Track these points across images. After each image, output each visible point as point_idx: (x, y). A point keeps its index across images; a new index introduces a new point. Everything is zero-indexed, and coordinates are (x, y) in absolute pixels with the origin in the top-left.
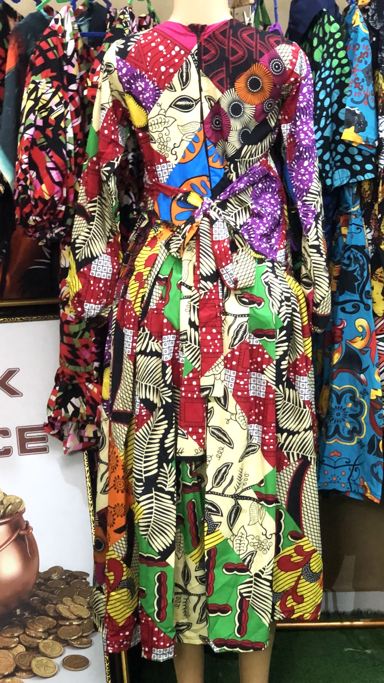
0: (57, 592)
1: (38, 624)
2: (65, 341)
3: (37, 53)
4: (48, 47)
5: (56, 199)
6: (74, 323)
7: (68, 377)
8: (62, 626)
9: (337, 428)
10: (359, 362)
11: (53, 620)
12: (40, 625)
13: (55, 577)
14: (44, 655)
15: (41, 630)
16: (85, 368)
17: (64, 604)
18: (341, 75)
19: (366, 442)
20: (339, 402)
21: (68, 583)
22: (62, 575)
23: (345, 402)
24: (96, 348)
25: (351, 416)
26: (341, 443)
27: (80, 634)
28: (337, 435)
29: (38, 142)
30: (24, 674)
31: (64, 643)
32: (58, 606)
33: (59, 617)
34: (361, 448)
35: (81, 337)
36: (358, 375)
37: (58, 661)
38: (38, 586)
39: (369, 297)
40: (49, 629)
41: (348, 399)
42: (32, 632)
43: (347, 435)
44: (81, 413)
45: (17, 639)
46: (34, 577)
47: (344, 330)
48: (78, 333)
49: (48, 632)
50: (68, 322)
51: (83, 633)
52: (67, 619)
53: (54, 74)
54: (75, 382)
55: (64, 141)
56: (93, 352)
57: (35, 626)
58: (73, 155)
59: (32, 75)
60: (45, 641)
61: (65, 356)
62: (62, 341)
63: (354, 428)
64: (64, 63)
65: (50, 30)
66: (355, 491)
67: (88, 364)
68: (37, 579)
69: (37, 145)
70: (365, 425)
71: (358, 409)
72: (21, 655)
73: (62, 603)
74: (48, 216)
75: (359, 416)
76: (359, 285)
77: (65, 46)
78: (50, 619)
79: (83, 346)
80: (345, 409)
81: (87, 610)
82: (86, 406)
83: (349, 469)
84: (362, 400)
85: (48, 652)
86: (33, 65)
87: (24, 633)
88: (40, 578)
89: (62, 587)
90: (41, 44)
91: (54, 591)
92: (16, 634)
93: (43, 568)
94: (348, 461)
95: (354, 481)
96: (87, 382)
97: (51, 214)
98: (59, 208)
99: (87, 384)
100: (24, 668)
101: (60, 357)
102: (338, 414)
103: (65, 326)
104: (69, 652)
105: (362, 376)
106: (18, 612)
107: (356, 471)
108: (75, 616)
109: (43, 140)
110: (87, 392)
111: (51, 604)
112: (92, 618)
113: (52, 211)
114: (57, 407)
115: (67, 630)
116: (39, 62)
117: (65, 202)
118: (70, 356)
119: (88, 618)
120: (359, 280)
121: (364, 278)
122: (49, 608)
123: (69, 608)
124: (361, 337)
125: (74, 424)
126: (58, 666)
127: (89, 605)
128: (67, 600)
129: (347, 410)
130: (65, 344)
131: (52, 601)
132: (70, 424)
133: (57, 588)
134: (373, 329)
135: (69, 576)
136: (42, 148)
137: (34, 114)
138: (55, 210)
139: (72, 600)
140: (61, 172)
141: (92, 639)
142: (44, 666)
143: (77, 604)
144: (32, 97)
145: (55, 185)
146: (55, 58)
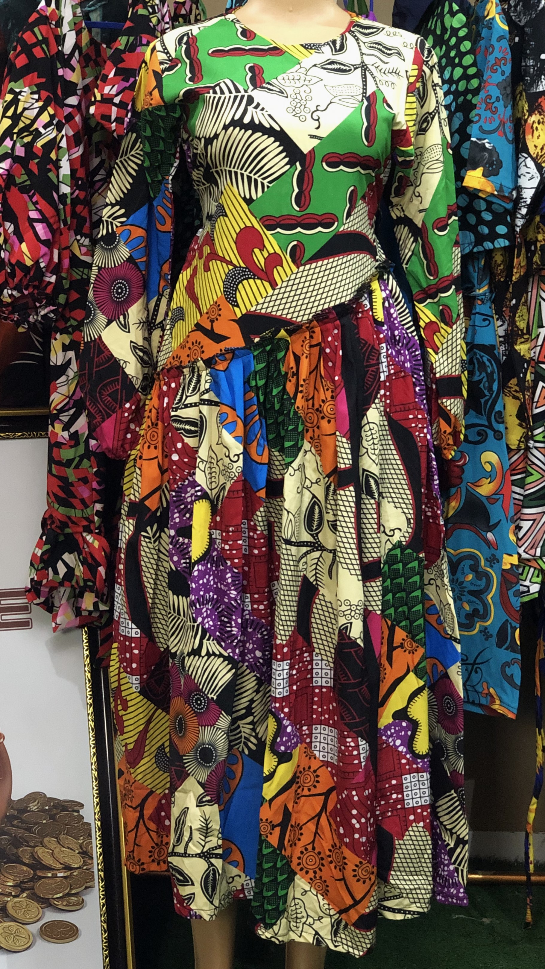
0: (36, 829)
1: (6, 875)
2: (54, 471)
3: (19, 48)
4: (35, 40)
5: (42, 265)
6: (67, 446)
7: (59, 525)
8: (41, 878)
10: (487, 516)
11: (28, 869)
12: (10, 877)
13: (34, 807)
14: (15, 920)
15: (11, 884)
16: (82, 510)
17: (45, 847)
18: (467, 91)
19: (494, 632)
20: (454, 572)
21: (53, 817)
22: (43, 805)
23: (463, 573)
24: (99, 483)
25: (472, 593)
27: (67, 891)
29: (18, 181)
31: (43, 903)
32: (36, 849)
33: (38, 865)
34: (487, 639)
35: (77, 467)
36: (483, 533)
37: (34, 928)
38: (10, 819)
39: (500, 420)
40: (22, 882)
41: (467, 569)
43: (464, 620)
44: (77, 575)
47: (464, 467)
48: (72, 460)
49: (20, 887)
50: (59, 445)
51: (71, 889)
52: (49, 868)
53: (44, 80)
54: (68, 530)
55: (55, 181)
56: (94, 489)
57: (2, 877)
58: (69, 201)
59: (10, 82)
60: (16, 900)
61: (53, 493)
62: (50, 471)
63: (475, 611)
64: (59, 66)
65: (38, 16)
66: (473, 702)
67: (87, 506)
68: (7, 810)
69: (15, 185)
70: (492, 607)
71: (483, 583)
73: (43, 845)
74: (31, 290)
75: (484, 593)
76: (486, 402)
77: (60, 40)
78: (25, 868)
79: (79, 479)
80: (463, 582)
81: (78, 855)
82: (83, 566)
83: (467, 670)
84: (488, 569)
85: (19, 915)
86: (12, 65)
88: (12, 808)
89: (44, 822)
90: (24, 36)
91: (32, 827)
95: (473, 687)
96: (84, 531)
97: (35, 287)
98: (47, 279)
99: (84, 534)
101: (48, 493)
103: (55, 449)
104: (50, 916)
105: (490, 536)
107: (476, 672)
108: (61, 864)
109: (25, 177)
110: (85, 547)
111: (26, 846)
112: (85, 868)
113: (36, 283)
114: (42, 565)
115: (47, 884)
116: (21, 61)
117: (56, 269)
118: (61, 494)
119: (79, 868)
120: (485, 396)
121: (493, 392)
122: (24, 852)
123: (52, 854)
124: (489, 479)
125: (68, 590)
126: (33, 936)
127: (81, 848)
128: (50, 841)
129: (463, 585)
130: (54, 475)
131: (27, 842)
132: (62, 589)
133: (36, 824)
134: (506, 467)
135: (55, 806)
136: (23, 189)
137: (12, 139)
138: (41, 281)
139: (58, 841)
140: (50, 226)
141: (84, 897)
142: (12, 936)
143: (64, 847)
144: (10, 113)
145: (41, 245)
146: (44, 56)
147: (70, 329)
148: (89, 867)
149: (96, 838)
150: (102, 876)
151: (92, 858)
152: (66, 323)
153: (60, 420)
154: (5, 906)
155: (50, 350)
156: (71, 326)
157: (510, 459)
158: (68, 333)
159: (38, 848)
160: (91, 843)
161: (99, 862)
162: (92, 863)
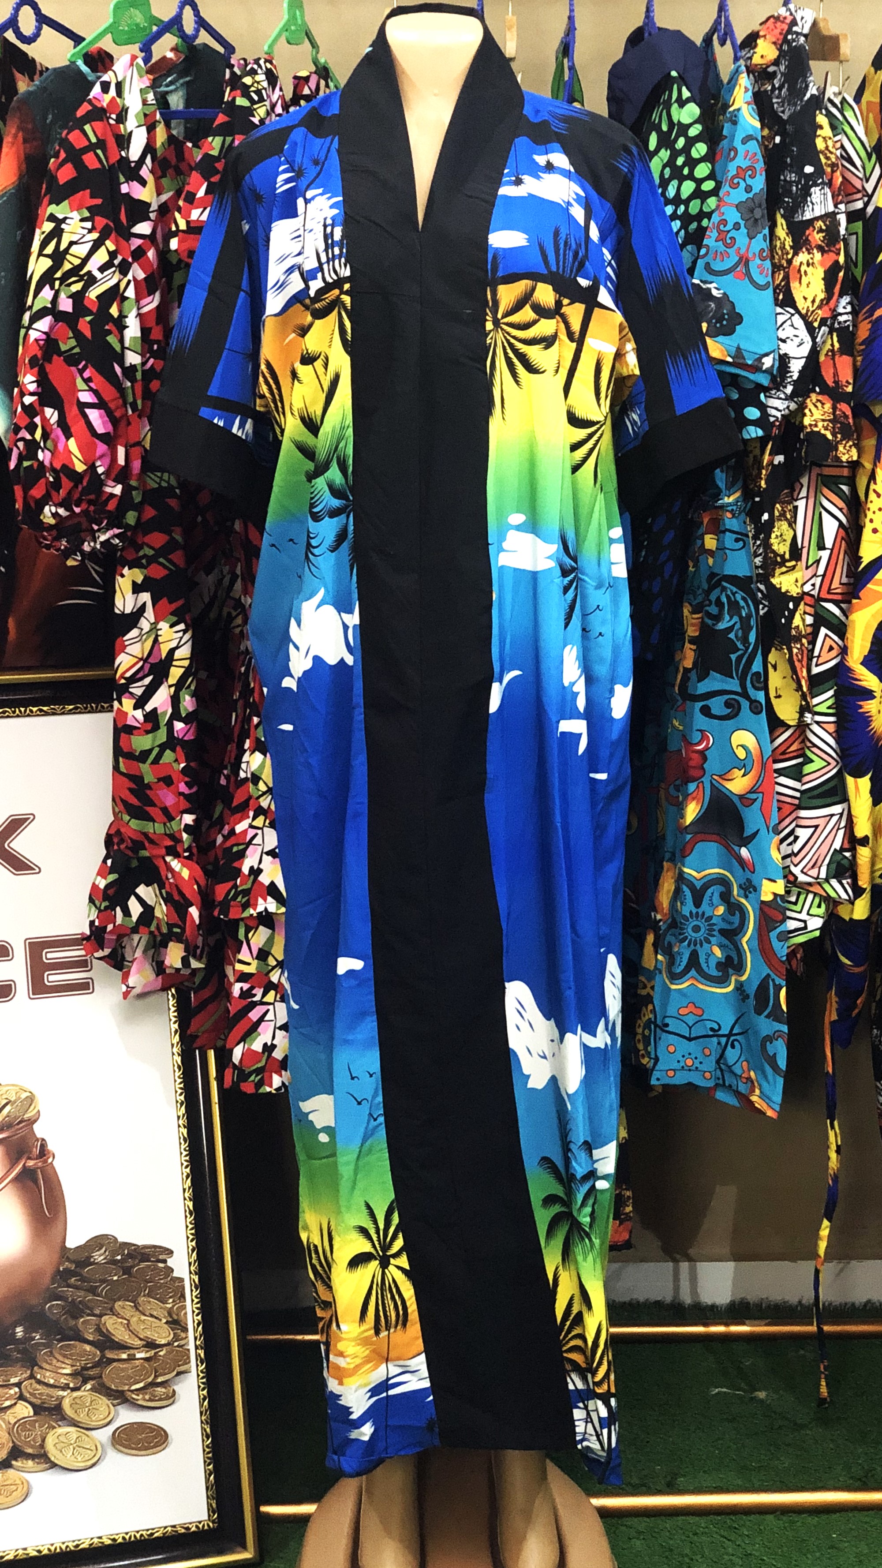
0: (103, 1289)
1: (61, 1358)
2: (122, 768)
3: (63, 155)
4: (86, 143)
5: (101, 470)
6: (141, 731)
7: (130, 845)
8: (112, 1361)
9: (694, 956)
10: (739, 823)
11: (93, 1349)
12: (67, 1361)
13: (99, 1257)
14: (75, 1424)
15: (68, 1371)
16: (165, 824)
17: (118, 1315)
19: (752, 988)
20: (698, 903)
21: (127, 1271)
22: (114, 1253)
23: (712, 904)
24: (189, 785)
25: (722, 932)
26: (701, 986)
27: (150, 1380)
28: (693, 972)
29: (63, 348)
30: (30, 1463)
31: (115, 1399)
32: (103, 1319)
33: (107, 1342)
34: (743, 1000)
35: (156, 761)
36: (736, 848)
38: (64, 1275)
39: (758, 686)
40: (85, 1368)
41: (716, 899)
42: (48, 1374)
43: (714, 972)
44: (157, 918)
45: (17, 1390)
46: (56, 1257)
47: (707, 753)
48: (150, 751)
49: (81, 1376)
50: (130, 730)
51: (156, 1377)
52: (123, 1347)
53: (99, 201)
54: (145, 853)
55: (117, 347)
56: (182, 794)
57: (55, 1361)
58: (138, 375)
59: (50, 203)
60: (75, 1394)
61: (122, 800)
62: (116, 768)
63: (729, 958)
64: (122, 179)
65: (90, 107)
66: (729, 1088)
67: (171, 819)
68: (60, 1264)
69: (60, 353)
70: (748, 954)
71: (736, 920)
72: (23, 1424)
73: (113, 1312)
74: (84, 506)
75: (737, 935)
76: (739, 659)
77: (124, 141)
78: (88, 1348)
79: (159, 780)
80: (710, 918)
81: (166, 1326)
82: (166, 905)
83: (719, 1043)
84: (743, 900)
85: (82, 1418)
86: (53, 179)
87: (32, 1377)
88: (68, 1260)
89: (115, 1278)
90: (70, 137)
91: (97, 1287)
92: (14, 1380)
93: (75, 1239)
94: (716, 1027)
95: (729, 1066)
96: (168, 855)
97: (90, 502)
98: (108, 490)
99: (168, 859)
100: (30, 1451)
101: (114, 800)
102: (696, 929)
103: (123, 736)
105: (744, 852)
106: (19, 1331)
107: (733, 1047)
108: (141, 1339)
109: (73, 342)
110: (170, 876)
111: (88, 1315)
112: (176, 1344)
113: (92, 497)
114: (106, 903)
115: (123, 1370)
116: (66, 174)
117: (122, 475)
118: (134, 801)
119: (168, 1344)
120: (739, 650)
121: (750, 644)
122: (86, 1325)
123: (127, 1324)
124: (743, 770)
125: (145, 938)
126: (102, 1446)
127: (171, 1317)
128: (124, 1307)
129: (713, 921)
130: (122, 774)
131: (91, 1309)
132: (136, 937)
133: (103, 1281)
134: (768, 753)
135: (130, 1255)
136: (71, 360)
137: (52, 288)
138: (101, 492)
139: (135, 1306)
140: (110, 414)
141: (176, 1388)
142: (71, 1447)
143: (145, 1315)
144: (49, 250)
145: (97, 441)
146: (99, 166)
147: (144, 561)
148: (182, 1342)
149: (193, 1301)
150: (202, 1355)
151: (185, 1330)
152: (137, 552)
153: (131, 693)
154: (60, 1403)
155: (115, 592)
156: (145, 556)
157: (772, 741)
158: (140, 566)
159: (106, 1317)
160: (184, 1307)
161: (198, 1334)
162: (186, 1337)
